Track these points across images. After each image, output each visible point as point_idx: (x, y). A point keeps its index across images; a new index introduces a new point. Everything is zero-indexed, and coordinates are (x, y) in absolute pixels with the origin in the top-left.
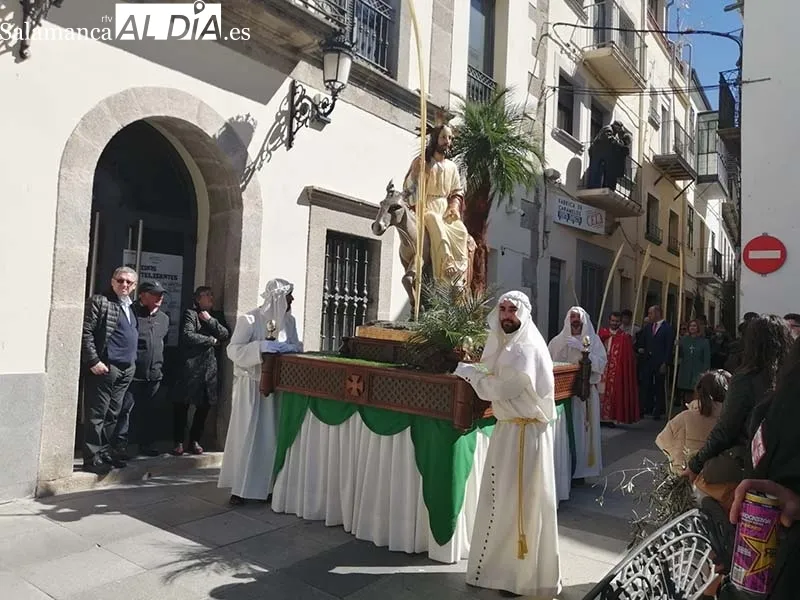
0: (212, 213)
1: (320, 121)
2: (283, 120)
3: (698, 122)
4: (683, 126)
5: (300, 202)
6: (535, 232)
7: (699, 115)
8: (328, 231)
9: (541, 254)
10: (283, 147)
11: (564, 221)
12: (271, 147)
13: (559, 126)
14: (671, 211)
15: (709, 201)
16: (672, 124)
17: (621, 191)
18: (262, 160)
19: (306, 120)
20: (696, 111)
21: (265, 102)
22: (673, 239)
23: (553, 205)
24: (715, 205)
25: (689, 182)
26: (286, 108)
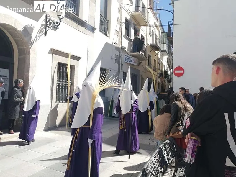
0: (19, 55)
1: (55, 28)
2: (43, 27)
3: (161, 35)
4: (157, 35)
5: (49, 53)
6: (119, 65)
7: (162, 33)
8: (58, 62)
9: (120, 71)
10: (43, 35)
11: (127, 61)
12: (39, 35)
13: (125, 34)
14: (154, 59)
15: (164, 57)
16: (155, 35)
17: (142, 53)
18: (36, 39)
19: (51, 27)
20: (161, 32)
21: (37, 21)
22: (155, 67)
23: (124, 57)
24: (165, 58)
25: (159, 51)
26: (44, 23)
